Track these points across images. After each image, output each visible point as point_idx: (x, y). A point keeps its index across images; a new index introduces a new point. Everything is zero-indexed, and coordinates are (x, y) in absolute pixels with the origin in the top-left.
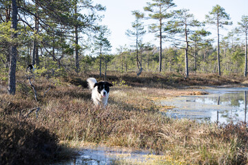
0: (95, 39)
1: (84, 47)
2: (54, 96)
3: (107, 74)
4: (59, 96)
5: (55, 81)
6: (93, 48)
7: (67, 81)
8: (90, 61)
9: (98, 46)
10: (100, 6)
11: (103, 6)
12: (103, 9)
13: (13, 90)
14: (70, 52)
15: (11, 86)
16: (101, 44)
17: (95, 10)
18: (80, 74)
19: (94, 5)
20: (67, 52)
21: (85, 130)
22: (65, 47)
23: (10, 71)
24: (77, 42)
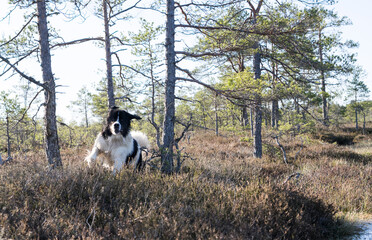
0: (348, 84)
1: (332, 95)
2: (308, 157)
3: (367, 127)
4: (314, 157)
5: (304, 139)
6: (345, 94)
7: (318, 138)
8: (342, 111)
9: (352, 92)
10: (351, 42)
11: (355, 42)
12: (356, 45)
13: (259, 153)
14: (318, 101)
15: (257, 148)
16: (356, 90)
17: (345, 47)
18: (330, 128)
19: (343, 42)
20: (313, 103)
21: (361, 199)
22: (312, 97)
23: (255, 130)
24: (323, 89)
